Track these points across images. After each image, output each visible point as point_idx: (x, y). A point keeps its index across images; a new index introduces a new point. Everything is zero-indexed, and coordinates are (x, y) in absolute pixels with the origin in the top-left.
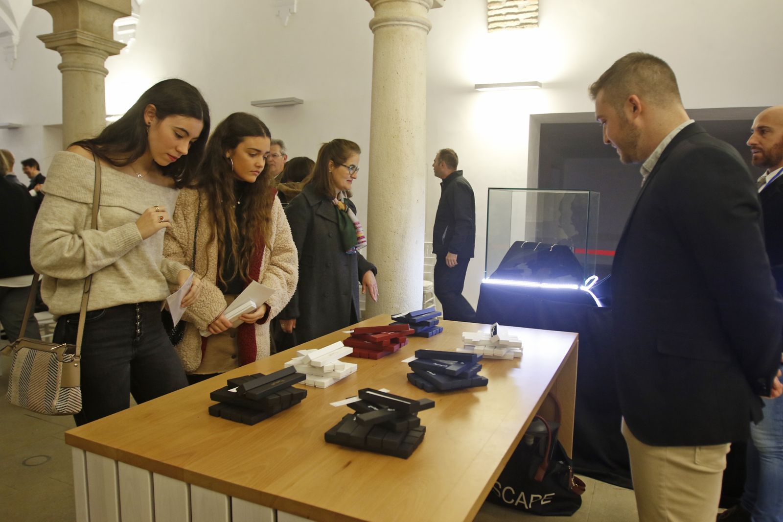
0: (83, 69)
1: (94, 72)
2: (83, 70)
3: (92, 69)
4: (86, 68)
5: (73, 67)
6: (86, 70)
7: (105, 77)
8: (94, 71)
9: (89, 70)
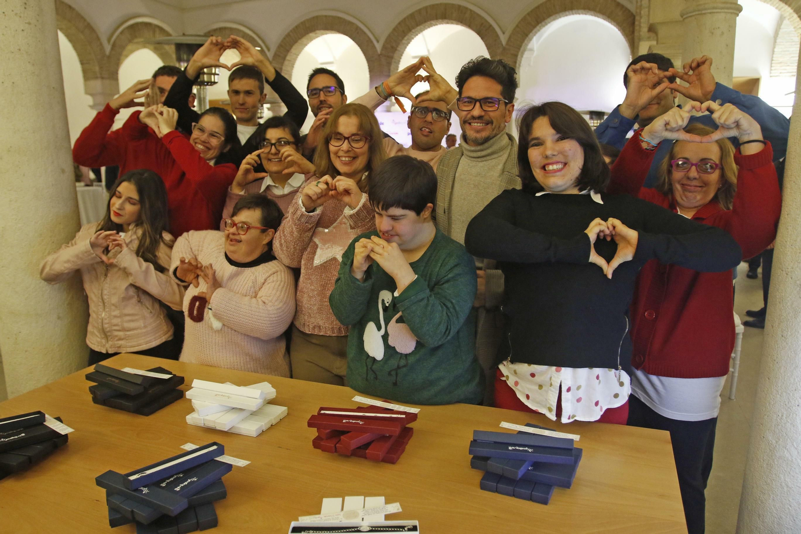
0: (697, 13)
1: (710, 13)
2: (696, 15)
3: (706, 9)
4: (699, 11)
5: (687, 13)
6: (700, 12)
7: (738, 15)
8: (709, 11)
9: (703, 12)
